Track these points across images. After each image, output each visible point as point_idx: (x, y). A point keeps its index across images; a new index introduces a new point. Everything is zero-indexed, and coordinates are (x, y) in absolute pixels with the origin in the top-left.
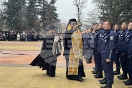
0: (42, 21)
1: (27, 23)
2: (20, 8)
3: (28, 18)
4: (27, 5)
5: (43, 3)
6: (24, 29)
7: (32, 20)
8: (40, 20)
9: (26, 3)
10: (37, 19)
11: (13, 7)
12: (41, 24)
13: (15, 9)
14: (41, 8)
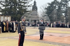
0: (65, 17)
1: (56, 18)
2: (53, 10)
3: (57, 15)
4: (57, 8)
5: (66, 7)
6: (55, 21)
7: (59, 16)
8: (64, 16)
9: (56, 7)
10: (62, 15)
11: (49, 10)
12: (65, 18)
13: (50, 11)
14: (65, 9)
